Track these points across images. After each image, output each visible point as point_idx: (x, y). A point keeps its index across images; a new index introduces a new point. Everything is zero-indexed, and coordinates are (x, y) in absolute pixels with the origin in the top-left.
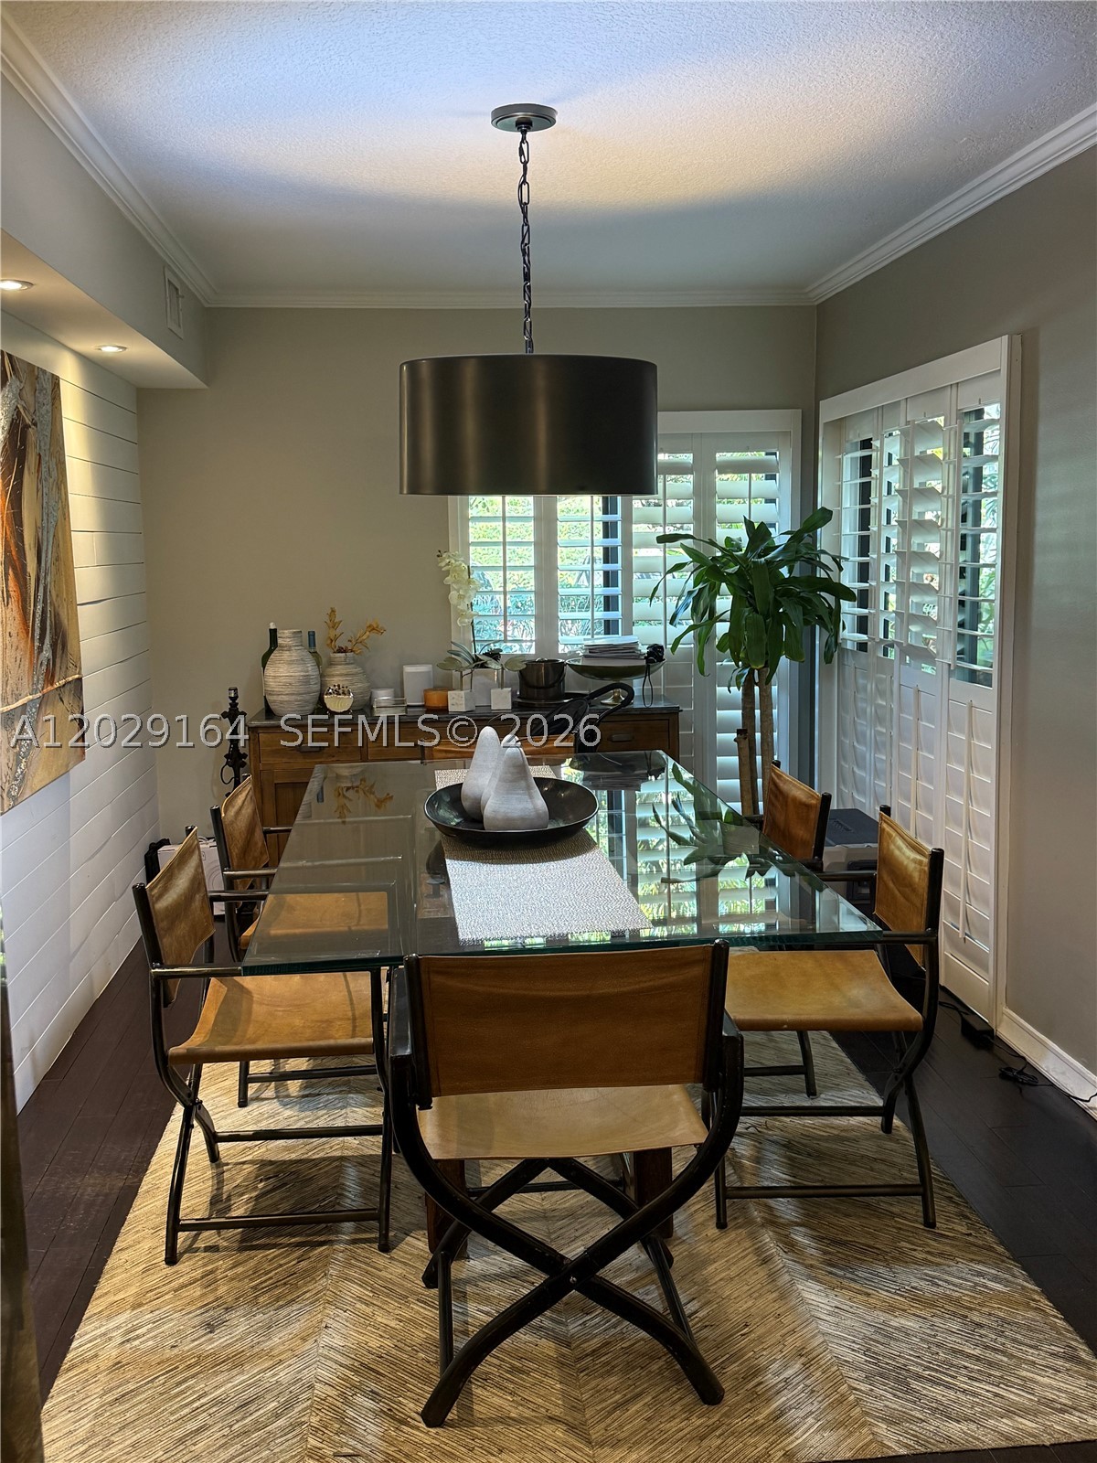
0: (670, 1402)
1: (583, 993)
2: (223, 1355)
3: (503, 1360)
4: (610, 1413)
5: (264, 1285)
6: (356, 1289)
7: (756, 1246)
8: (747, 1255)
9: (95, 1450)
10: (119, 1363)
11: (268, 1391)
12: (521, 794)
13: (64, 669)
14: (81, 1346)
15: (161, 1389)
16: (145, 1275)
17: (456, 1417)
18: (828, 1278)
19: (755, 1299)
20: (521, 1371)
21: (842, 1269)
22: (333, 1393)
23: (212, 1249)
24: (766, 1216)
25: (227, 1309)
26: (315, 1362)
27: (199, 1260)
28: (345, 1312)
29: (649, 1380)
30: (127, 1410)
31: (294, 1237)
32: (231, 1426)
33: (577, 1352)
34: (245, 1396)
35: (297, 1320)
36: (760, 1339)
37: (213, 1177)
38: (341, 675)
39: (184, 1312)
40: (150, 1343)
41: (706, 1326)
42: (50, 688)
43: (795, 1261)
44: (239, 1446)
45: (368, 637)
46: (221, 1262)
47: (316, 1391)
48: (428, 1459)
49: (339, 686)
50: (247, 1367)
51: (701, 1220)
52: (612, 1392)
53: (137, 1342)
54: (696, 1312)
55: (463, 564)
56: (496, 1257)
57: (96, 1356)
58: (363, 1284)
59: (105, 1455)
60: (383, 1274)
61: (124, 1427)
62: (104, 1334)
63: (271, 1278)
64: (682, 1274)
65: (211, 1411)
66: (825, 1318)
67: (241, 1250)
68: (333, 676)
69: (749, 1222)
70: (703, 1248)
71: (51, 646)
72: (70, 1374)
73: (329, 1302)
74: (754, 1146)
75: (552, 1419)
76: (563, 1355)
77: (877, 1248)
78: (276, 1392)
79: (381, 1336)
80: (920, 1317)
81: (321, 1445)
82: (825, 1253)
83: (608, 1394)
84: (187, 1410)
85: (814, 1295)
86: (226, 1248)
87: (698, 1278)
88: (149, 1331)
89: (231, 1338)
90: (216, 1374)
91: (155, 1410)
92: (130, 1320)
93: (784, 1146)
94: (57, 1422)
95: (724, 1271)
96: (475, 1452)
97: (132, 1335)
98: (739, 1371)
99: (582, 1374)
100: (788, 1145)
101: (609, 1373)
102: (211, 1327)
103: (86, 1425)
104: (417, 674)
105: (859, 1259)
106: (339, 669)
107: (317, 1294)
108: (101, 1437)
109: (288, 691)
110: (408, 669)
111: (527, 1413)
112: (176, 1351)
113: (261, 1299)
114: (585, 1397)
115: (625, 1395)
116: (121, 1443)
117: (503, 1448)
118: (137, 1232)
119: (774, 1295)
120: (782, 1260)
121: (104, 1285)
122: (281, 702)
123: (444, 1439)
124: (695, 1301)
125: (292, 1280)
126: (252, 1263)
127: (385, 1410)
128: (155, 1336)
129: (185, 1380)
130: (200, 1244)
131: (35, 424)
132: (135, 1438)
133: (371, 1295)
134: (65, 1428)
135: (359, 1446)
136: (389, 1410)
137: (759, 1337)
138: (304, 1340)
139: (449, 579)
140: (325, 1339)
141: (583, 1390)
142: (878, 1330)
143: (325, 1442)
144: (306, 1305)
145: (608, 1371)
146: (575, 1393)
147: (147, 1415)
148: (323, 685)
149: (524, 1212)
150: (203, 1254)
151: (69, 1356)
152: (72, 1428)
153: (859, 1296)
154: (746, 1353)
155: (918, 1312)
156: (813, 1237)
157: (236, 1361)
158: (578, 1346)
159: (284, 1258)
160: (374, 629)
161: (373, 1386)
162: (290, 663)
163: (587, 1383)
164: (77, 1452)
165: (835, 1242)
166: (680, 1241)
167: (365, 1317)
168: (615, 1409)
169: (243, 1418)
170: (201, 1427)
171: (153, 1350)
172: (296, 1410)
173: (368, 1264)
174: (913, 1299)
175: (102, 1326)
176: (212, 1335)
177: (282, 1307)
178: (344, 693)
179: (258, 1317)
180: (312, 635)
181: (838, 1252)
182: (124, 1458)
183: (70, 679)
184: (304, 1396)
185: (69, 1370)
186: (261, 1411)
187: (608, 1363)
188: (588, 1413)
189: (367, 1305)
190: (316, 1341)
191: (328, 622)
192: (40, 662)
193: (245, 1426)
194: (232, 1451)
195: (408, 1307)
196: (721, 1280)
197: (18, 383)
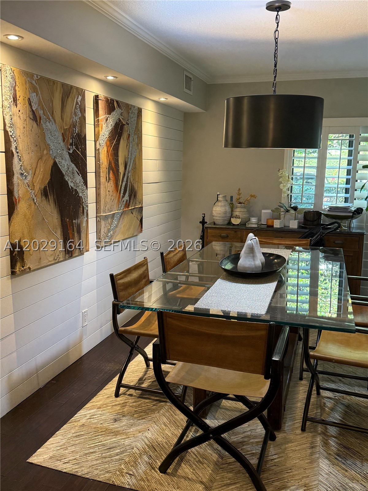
0: (246, 489)
1: (219, 333)
2: (113, 431)
3: (197, 457)
4: (222, 486)
5: (138, 411)
6: (165, 419)
7: (312, 441)
8: (307, 443)
9: (62, 450)
10: (84, 425)
11: (119, 446)
12: (250, 259)
13: (134, 203)
14: (77, 417)
15: (90, 436)
16: (107, 399)
17: (171, 472)
18: (334, 460)
19: (300, 460)
20: (201, 462)
21: (341, 458)
22: (138, 452)
23: (131, 395)
24: (323, 431)
25: (123, 416)
26: (138, 441)
27: (125, 398)
28: (157, 426)
29: (243, 479)
30: (77, 440)
31: (157, 397)
32: (102, 454)
33: (224, 462)
34: (112, 446)
35: (142, 425)
36: (293, 476)
37: (144, 372)
38: (239, 212)
39: (111, 414)
40: (96, 421)
41: (275, 465)
42: (127, 209)
43: (324, 450)
44: (100, 461)
45: (250, 199)
46: (131, 400)
47: (133, 450)
48: (154, 483)
49: (236, 215)
50: (118, 436)
51: (296, 426)
52: (227, 479)
53: (92, 420)
54: (275, 459)
55: (287, 174)
56: (216, 421)
57: (79, 421)
58: (168, 418)
59: (63, 452)
60: (176, 417)
61: (73, 445)
62: (85, 415)
63: (142, 409)
64: (278, 444)
65: (100, 447)
66: (323, 475)
67: (139, 397)
68: (236, 212)
69: (316, 431)
70: (292, 437)
71: (129, 196)
72: (69, 424)
73: (154, 422)
74: (334, 404)
75: (202, 482)
76: (218, 461)
77: (361, 454)
78: (121, 447)
79: (163, 438)
80: (363, 485)
81: (124, 468)
82: (338, 450)
83: (226, 479)
84: (93, 445)
85: (324, 465)
86: (135, 396)
87: (283, 447)
88: (98, 417)
89: (119, 426)
90: (108, 436)
91: (85, 442)
92: (94, 412)
93: (346, 406)
94: (57, 438)
95: (295, 447)
96: (170, 485)
97: (92, 417)
98: (278, 485)
99: (221, 470)
100: (348, 406)
101: (230, 472)
102: (115, 420)
103: (64, 441)
104: (266, 213)
105: (351, 456)
106: (238, 210)
107: (152, 418)
108: (65, 446)
109: (219, 216)
110: (263, 211)
111: (194, 478)
112: (101, 425)
113: (135, 415)
114: (218, 478)
115: (232, 482)
116: (69, 450)
117: (179, 487)
118: (113, 384)
119: (309, 461)
120: (320, 448)
121: (94, 399)
122: (217, 219)
123: (162, 478)
124: (277, 455)
125: (147, 411)
126: (139, 403)
127: (150, 463)
128: (98, 419)
129: (98, 436)
130: (128, 393)
131: (128, 124)
132: (74, 450)
133: (168, 423)
134: (58, 441)
135: (135, 472)
136: (152, 463)
137: (293, 475)
138: (140, 432)
139: (281, 180)
140: (146, 434)
141: (218, 475)
142: (342, 486)
143: (126, 468)
144: (147, 421)
145: (231, 471)
146: (215, 476)
147: (82, 443)
148: (232, 215)
149: (235, 407)
150: (127, 396)
151: (72, 419)
152: (60, 441)
153: (342, 471)
154: (285, 479)
155: (363, 483)
156: (337, 443)
157: (116, 433)
158: (226, 459)
159: (150, 403)
160: (252, 196)
161: (151, 453)
162: (221, 206)
163: (221, 473)
164: (57, 449)
165: (345, 447)
166: (285, 432)
167: (163, 430)
168: (225, 485)
169: (107, 453)
170: (94, 452)
171: (95, 423)
172: (124, 455)
173: (173, 412)
174: (364, 478)
175: (86, 412)
176: (114, 423)
177: (140, 419)
178: (238, 218)
179: (131, 421)
180: (232, 197)
181: (344, 451)
182: (68, 455)
183: (137, 207)
184: (129, 451)
185: (69, 423)
186: (114, 452)
187: (232, 468)
188: (215, 484)
189: (165, 426)
190: (143, 434)
191: (237, 193)
192: (123, 201)
193: (106, 455)
194: (98, 462)
195: (178, 430)
196: (291, 450)
197: (121, 110)
